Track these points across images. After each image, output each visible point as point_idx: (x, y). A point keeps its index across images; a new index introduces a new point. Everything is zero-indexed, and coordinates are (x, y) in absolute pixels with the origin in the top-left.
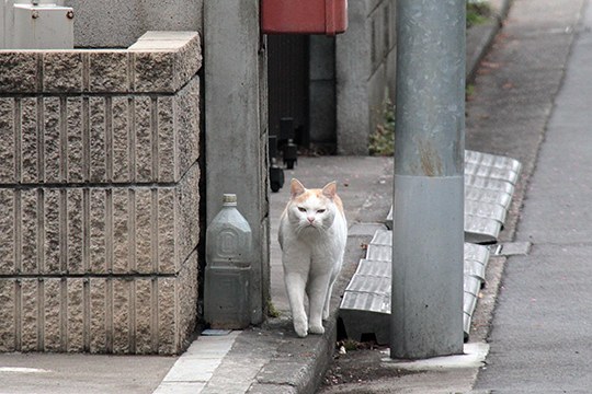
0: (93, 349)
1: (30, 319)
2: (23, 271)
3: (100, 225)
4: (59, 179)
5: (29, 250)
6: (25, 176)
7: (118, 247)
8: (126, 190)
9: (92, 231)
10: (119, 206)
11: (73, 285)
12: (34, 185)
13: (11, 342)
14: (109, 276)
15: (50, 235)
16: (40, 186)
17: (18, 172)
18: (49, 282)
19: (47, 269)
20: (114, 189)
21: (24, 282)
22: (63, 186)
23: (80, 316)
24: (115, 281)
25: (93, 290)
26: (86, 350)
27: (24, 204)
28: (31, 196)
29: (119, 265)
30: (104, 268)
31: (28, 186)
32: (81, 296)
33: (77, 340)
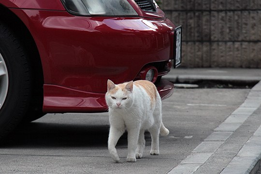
0: (244, 66)
1: (222, 56)
2: (220, 40)
3: (246, 24)
4: (233, 8)
5: (222, 33)
6: (221, 7)
7: (253, 32)
8: (255, 12)
9: (244, 26)
10: (253, 18)
11: (237, 45)
12: (223, 10)
13: (215, 64)
14: (249, 41)
15: (229, 28)
16: (226, 11)
17: (218, 6)
18: (229, 44)
19: (227, 39)
20: (251, 12)
21: (220, 43)
22: (234, 11)
23: (239, 55)
24: (251, 44)
25: (244, 46)
26: (241, 67)
27: (220, 17)
28: (223, 14)
29: (253, 38)
30: (248, 39)
31: (221, 11)
32: (240, 48)
33: (238, 63)
